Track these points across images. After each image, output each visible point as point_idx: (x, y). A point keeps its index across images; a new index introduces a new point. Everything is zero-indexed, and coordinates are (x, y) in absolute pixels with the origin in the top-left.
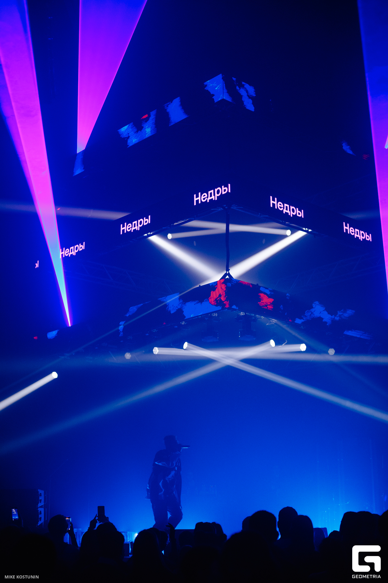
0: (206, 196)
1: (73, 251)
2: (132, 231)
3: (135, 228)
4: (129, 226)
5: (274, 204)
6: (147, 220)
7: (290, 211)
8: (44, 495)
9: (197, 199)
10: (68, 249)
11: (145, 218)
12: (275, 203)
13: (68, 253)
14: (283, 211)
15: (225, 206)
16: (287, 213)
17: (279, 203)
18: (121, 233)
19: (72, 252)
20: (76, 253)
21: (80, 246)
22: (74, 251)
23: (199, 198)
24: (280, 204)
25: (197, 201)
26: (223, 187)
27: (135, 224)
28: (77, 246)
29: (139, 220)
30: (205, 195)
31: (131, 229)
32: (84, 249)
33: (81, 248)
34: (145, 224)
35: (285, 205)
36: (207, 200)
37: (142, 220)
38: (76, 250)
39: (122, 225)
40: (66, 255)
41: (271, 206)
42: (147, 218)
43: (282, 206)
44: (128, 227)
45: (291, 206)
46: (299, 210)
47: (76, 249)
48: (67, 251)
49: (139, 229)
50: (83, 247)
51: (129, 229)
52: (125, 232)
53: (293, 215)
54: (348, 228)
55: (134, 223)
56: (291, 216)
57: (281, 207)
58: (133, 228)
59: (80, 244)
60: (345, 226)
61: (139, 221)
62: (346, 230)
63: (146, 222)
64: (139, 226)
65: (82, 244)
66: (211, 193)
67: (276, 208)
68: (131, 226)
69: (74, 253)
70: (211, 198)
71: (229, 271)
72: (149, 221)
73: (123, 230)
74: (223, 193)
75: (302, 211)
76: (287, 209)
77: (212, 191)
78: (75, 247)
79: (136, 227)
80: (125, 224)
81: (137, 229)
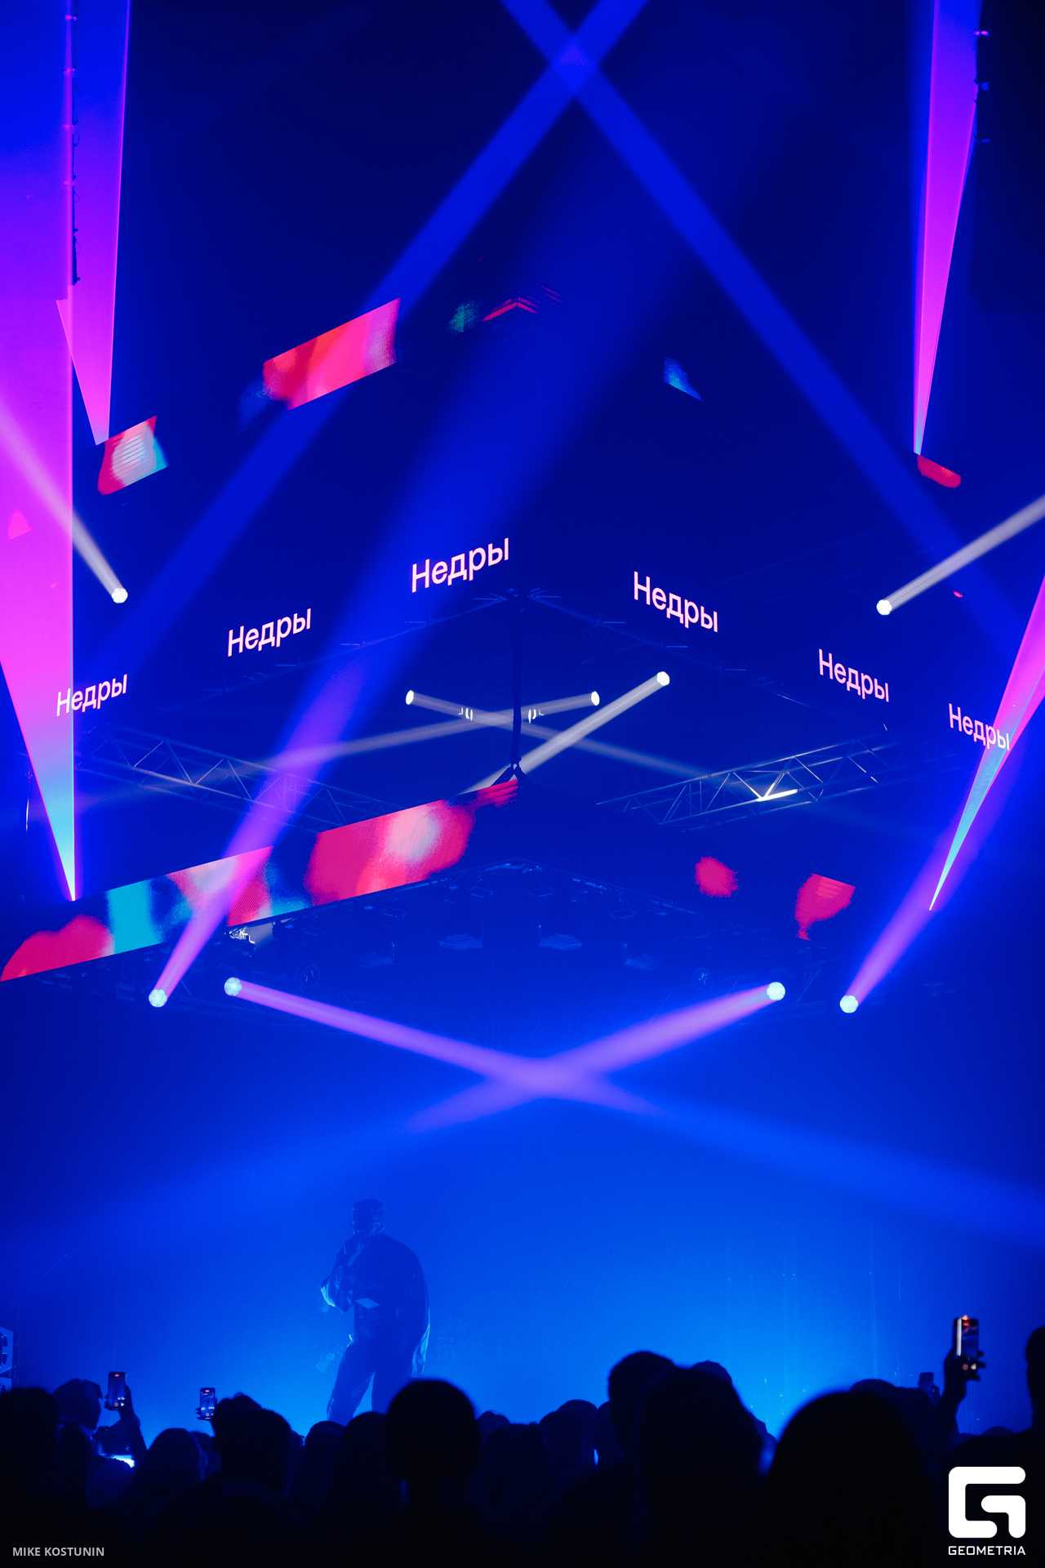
0: (445, 569)
1: (95, 697)
2: (260, 649)
3: (267, 641)
4: (253, 634)
5: (642, 594)
6: (302, 620)
7: (683, 612)
9: (421, 576)
10: (79, 693)
11: (296, 615)
12: (647, 589)
13: (81, 703)
15: (512, 590)
16: (675, 619)
17: (657, 590)
18: (230, 654)
19: (90, 699)
20: (103, 702)
21: (115, 685)
23: (426, 574)
24: (658, 594)
25: (421, 581)
26: (490, 546)
27: (268, 630)
28: (107, 683)
29: (279, 621)
30: (441, 568)
31: (256, 642)
32: (124, 692)
33: (117, 689)
34: (296, 631)
35: (672, 596)
36: (447, 578)
39: (231, 632)
40: (76, 708)
41: (636, 597)
42: (303, 615)
43: (664, 599)
44: (248, 639)
45: (686, 601)
46: (705, 612)
47: (104, 694)
50: (123, 687)
51: (251, 642)
52: (241, 650)
53: (690, 622)
54: (829, 665)
55: (264, 627)
56: (687, 626)
57: (660, 603)
58: (263, 642)
61: (280, 623)
63: (299, 625)
64: (280, 635)
66: (458, 563)
67: (648, 603)
68: (257, 636)
69: (95, 704)
70: (458, 574)
71: (520, 763)
72: (306, 623)
73: (236, 646)
74: (491, 563)
75: (715, 614)
77: (462, 557)
78: (101, 686)
79: (271, 639)
80: (242, 628)
81: (273, 645)
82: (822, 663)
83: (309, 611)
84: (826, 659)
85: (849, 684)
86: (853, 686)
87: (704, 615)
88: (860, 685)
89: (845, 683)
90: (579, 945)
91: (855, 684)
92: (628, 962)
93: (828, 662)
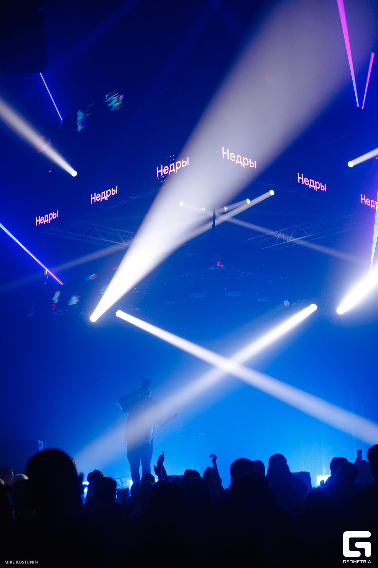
3: (103, 198)
4: (99, 196)
6: (114, 190)
8: (44, 445)
9: (160, 171)
11: (112, 189)
13: (43, 221)
18: (91, 203)
19: (46, 220)
22: (48, 219)
23: (161, 171)
25: (160, 173)
27: (103, 194)
28: (51, 214)
29: (107, 191)
30: (166, 168)
31: (100, 198)
32: (57, 217)
33: (55, 216)
34: (113, 194)
37: (109, 190)
38: (51, 218)
39: (91, 195)
44: (97, 197)
49: (107, 199)
51: (98, 199)
52: (95, 201)
54: (302, 179)
55: (102, 193)
59: (54, 213)
60: (300, 177)
62: (301, 180)
63: (114, 192)
64: (107, 196)
65: (56, 213)
78: (50, 215)
79: (105, 197)
80: (95, 194)
81: (105, 199)
82: (299, 178)
83: (117, 187)
84: (301, 176)
85: (310, 186)
86: (312, 186)
88: (315, 185)
89: (309, 185)
90: (240, 294)
91: (312, 185)
92: (259, 299)
93: (301, 177)
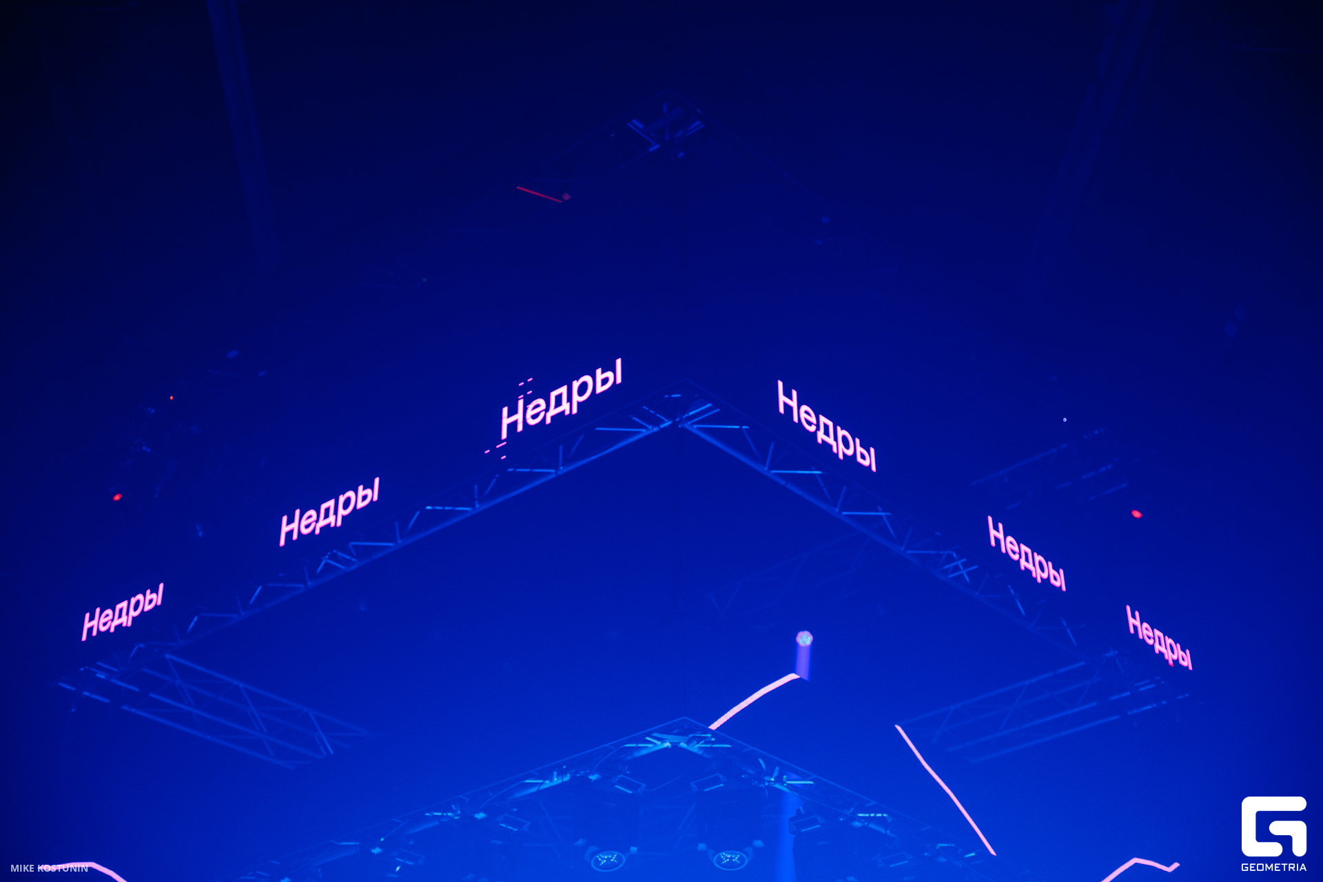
0: (542, 407)
1: (123, 615)
5: (788, 408)
7: (835, 440)
10: (109, 612)
12: (793, 404)
14: (815, 434)
16: (827, 446)
20: (133, 618)
24: (807, 413)
26: (598, 371)
35: (823, 419)
40: (103, 629)
41: (782, 410)
46: (861, 446)
47: (136, 609)
48: (107, 615)
53: (844, 454)
56: (841, 456)
57: (809, 423)
69: (125, 621)
74: (599, 389)
76: (827, 433)
87: (859, 449)
